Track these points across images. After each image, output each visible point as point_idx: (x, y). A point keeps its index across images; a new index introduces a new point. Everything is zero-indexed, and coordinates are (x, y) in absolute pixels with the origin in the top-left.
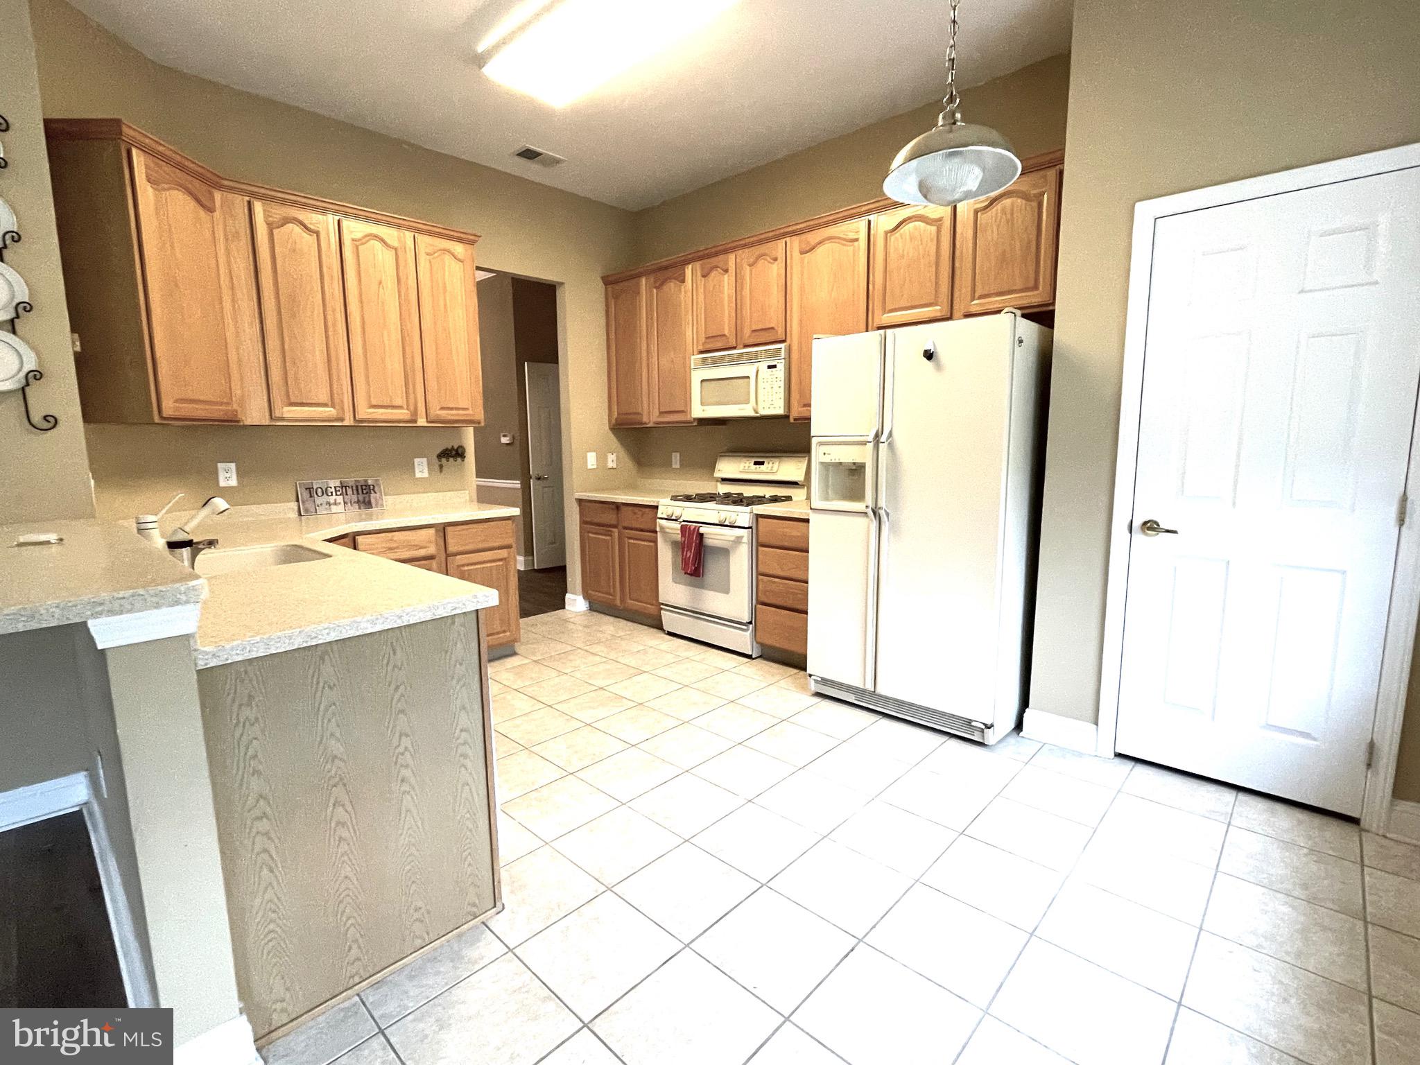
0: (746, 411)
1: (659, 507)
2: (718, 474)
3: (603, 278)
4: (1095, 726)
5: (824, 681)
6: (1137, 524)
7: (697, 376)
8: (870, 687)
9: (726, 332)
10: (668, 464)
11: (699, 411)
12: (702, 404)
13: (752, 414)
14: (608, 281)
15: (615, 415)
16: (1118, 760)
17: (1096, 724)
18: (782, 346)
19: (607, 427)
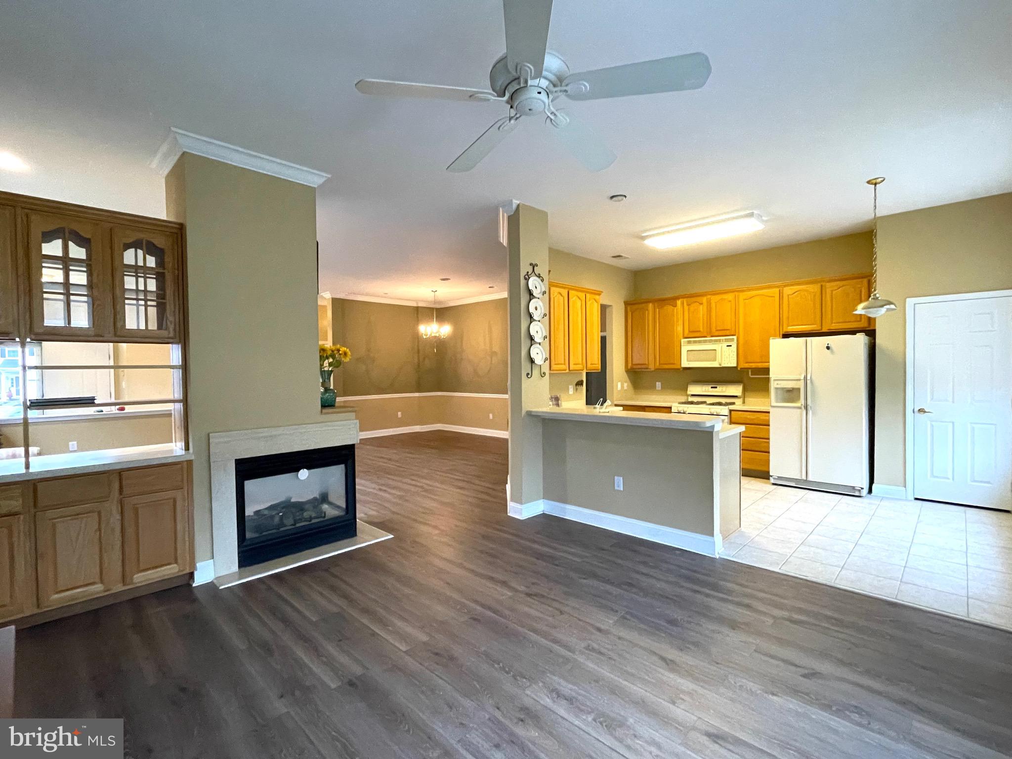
0: (715, 364)
1: (672, 408)
2: (689, 393)
3: (624, 302)
4: (904, 488)
5: (780, 478)
6: (916, 410)
7: (684, 349)
8: (804, 477)
9: (701, 330)
10: (654, 387)
11: (685, 364)
12: (688, 361)
13: (719, 366)
14: (627, 304)
15: (630, 365)
16: (916, 501)
17: (905, 487)
18: (735, 337)
19: (624, 371)
